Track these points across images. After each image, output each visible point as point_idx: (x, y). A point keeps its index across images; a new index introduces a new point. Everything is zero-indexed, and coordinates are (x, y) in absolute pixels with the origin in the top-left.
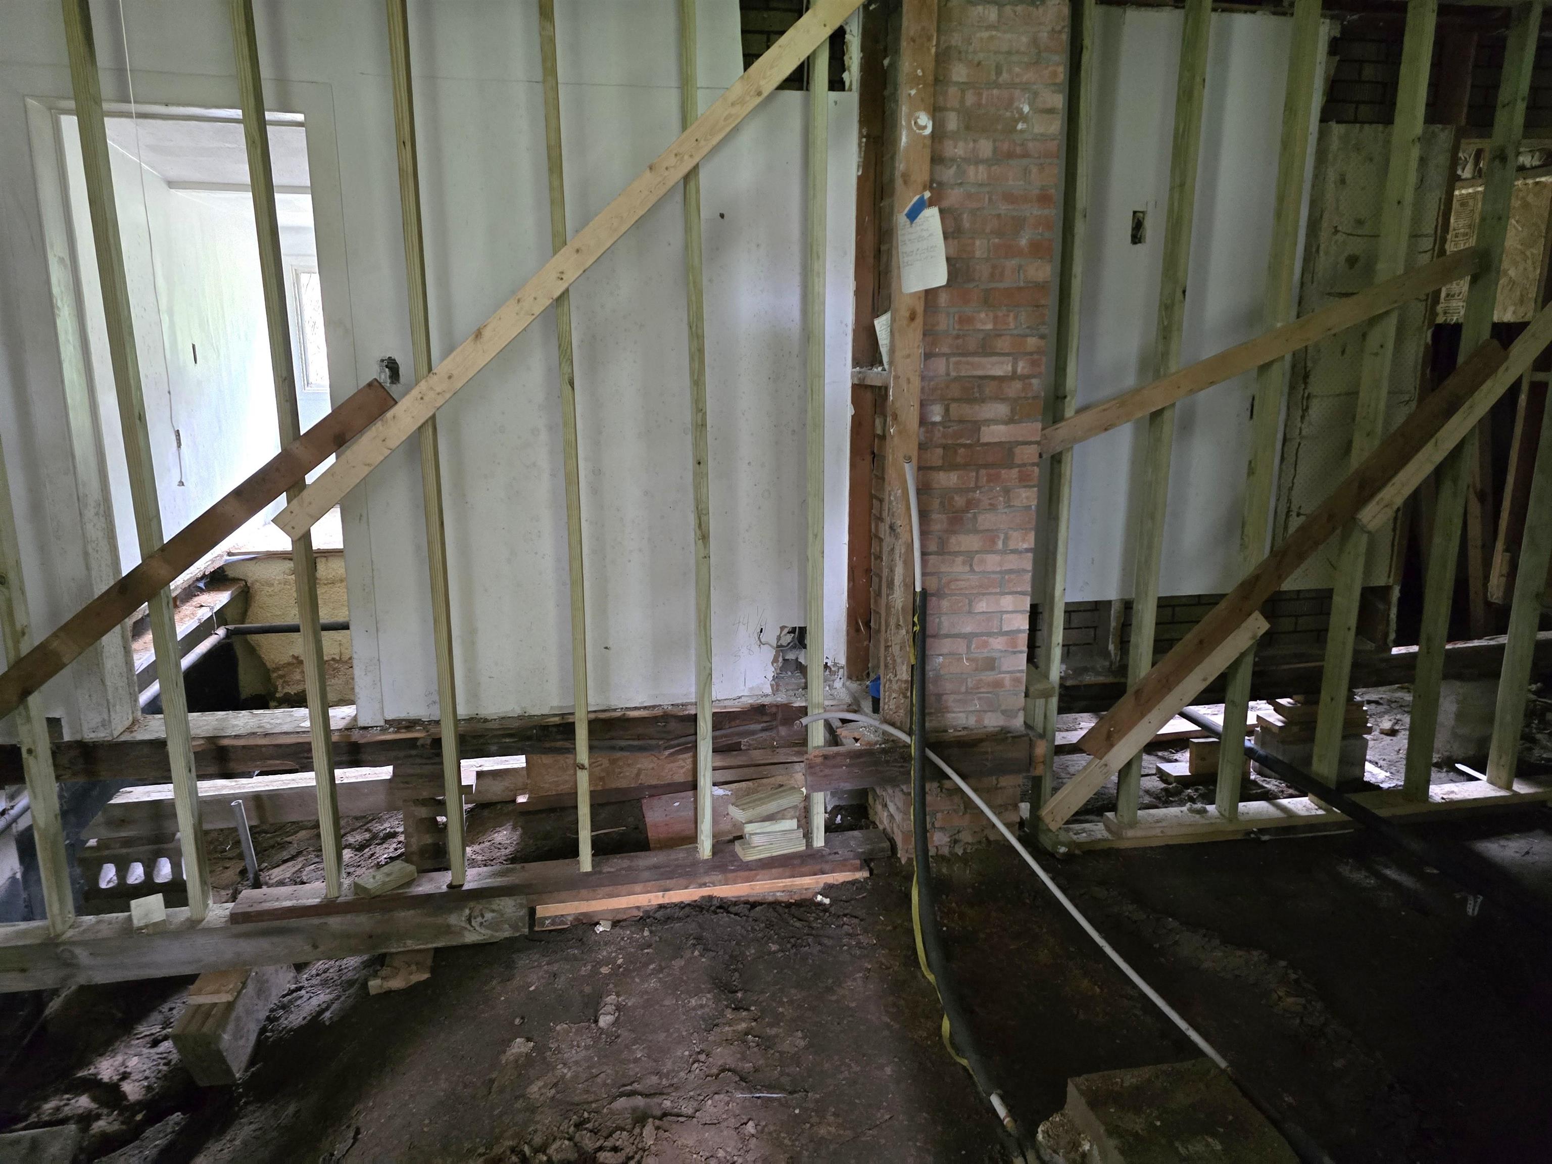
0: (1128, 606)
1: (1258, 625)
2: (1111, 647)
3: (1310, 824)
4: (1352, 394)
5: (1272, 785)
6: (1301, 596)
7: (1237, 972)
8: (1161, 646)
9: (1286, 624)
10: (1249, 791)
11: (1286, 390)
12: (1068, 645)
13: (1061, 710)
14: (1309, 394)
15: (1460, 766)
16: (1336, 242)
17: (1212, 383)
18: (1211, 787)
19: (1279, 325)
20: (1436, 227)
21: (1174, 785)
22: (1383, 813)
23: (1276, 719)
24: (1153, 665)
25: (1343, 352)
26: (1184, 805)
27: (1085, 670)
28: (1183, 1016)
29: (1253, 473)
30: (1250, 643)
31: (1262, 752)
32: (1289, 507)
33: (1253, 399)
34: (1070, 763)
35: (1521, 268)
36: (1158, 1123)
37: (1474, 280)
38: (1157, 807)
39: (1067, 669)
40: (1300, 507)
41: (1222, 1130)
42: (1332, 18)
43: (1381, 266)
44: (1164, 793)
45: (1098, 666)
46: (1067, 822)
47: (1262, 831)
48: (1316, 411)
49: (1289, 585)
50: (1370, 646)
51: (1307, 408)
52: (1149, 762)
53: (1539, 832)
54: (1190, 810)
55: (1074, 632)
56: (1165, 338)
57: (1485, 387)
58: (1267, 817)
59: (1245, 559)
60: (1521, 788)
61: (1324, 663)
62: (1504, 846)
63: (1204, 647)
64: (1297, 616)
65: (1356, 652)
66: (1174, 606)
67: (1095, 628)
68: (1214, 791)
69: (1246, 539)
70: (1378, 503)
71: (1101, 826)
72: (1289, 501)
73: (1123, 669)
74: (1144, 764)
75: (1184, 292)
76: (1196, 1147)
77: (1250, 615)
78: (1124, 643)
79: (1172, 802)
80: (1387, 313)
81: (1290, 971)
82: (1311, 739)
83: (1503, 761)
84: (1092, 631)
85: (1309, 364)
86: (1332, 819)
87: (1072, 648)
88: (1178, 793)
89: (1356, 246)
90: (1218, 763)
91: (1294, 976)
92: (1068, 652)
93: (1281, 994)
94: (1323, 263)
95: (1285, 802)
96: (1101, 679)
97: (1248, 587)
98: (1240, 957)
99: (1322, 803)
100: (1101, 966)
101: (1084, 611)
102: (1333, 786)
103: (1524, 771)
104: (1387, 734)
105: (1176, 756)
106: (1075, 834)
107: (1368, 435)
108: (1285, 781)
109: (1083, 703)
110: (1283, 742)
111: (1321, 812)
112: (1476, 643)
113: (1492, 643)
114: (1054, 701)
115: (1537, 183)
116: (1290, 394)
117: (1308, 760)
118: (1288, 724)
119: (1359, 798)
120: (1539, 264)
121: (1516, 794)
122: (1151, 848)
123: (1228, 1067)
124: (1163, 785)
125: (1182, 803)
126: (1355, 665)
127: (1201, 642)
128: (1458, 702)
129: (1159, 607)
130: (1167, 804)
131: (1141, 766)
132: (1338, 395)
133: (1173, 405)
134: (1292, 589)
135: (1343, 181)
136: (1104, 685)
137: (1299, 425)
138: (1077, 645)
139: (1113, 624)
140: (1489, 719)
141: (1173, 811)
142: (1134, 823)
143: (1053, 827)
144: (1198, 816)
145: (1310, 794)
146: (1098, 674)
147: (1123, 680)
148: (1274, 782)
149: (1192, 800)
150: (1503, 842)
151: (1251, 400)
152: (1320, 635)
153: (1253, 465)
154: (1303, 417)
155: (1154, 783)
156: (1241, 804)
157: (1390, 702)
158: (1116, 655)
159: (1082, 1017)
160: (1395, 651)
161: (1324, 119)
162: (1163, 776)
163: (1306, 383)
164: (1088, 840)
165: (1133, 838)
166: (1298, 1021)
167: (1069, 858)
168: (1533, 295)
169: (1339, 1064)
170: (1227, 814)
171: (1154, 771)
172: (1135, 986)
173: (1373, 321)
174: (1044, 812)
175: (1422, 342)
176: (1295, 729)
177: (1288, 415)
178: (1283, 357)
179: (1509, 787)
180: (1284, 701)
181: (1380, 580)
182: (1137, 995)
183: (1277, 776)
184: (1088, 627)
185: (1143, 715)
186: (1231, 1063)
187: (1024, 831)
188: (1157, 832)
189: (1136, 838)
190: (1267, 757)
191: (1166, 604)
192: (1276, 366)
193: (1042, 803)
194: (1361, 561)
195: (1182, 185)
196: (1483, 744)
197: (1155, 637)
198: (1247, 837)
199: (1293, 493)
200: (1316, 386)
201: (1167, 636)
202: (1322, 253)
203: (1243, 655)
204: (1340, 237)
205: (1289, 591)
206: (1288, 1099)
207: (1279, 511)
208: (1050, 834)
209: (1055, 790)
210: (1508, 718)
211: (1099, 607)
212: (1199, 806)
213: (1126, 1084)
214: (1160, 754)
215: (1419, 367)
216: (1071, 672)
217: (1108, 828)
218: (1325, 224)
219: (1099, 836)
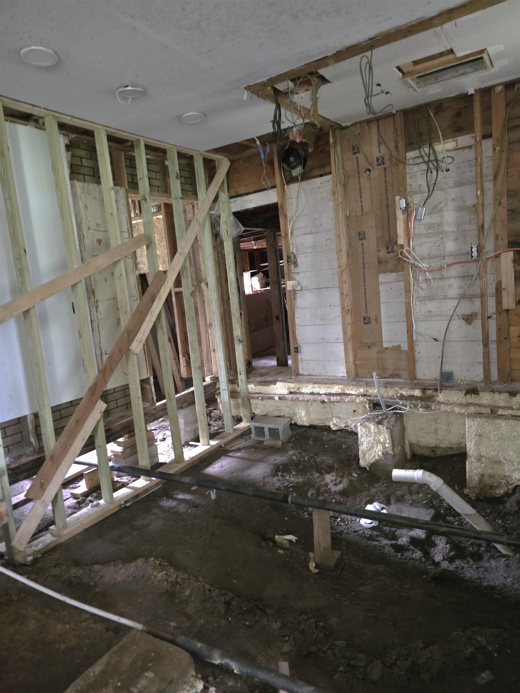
0: (36, 416)
1: (101, 406)
2: (32, 440)
3: (145, 490)
4: (115, 298)
5: (125, 479)
6: (116, 390)
7: (134, 575)
8: (58, 431)
9: (113, 405)
10: (116, 487)
11: (86, 299)
12: (8, 447)
13: (11, 483)
14: (97, 301)
15: (191, 443)
16: (90, 233)
17: (51, 295)
18: (99, 492)
19: (76, 266)
20: (128, 228)
21: (81, 498)
22: (171, 472)
23: (120, 449)
24: (56, 441)
25: (106, 281)
26: (88, 505)
27: (21, 456)
28: (115, 614)
29: (81, 336)
30: (100, 415)
31: (117, 466)
32: (101, 352)
33: (73, 304)
34: (24, 510)
35: (160, 250)
36: (119, 684)
37: (148, 247)
38: (75, 513)
39: (10, 458)
40: (106, 351)
41: (150, 665)
42: (64, 135)
43: (112, 241)
44: (77, 504)
45: (28, 452)
46: (29, 543)
47: (126, 502)
48: (101, 307)
49: (110, 386)
50: (148, 404)
51: (97, 306)
52: (66, 493)
53: (223, 457)
54: (92, 507)
55: (9, 439)
56: (21, 274)
57: (162, 289)
58: (127, 494)
59: (88, 377)
60: (213, 443)
61: (133, 417)
62: (214, 468)
63: (80, 423)
64: (116, 400)
65: (144, 408)
66: (60, 410)
67: (21, 432)
68: (101, 493)
69: (86, 368)
70: (137, 341)
71: (49, 535)
72: (101, 349)
73: (41, 449)
74: (64, 494)
75: (25, 251)
76: (143, 683)
77: (96, 402)
78: (39, 436)
79: (82, 507)
80: (119, 260)
81: (156, 561)
82: (136, 453)
83: (204, 435)
84: (20, 435)
85: (93, 287)
86: (153, 483)
87: (10, 447)
88: (84, 501)
89: (100, 236)
90: (99, 479)
91: (158, 562)
92: (9, 450)
93: (155, 574)
94: (87, 242)
95: (131, 485)
96: (31, 458)
97: (93, 389)
98: (133, 566)
99: (147, 478)
100: (66, 612)
101: (12, 425)
102: (149, 469)
103: (212, 436)
104: (162, 441)
105: (79, 484)
106: (35, 547)
107: (125, 313)
108: (130, 475)
109: (24, 475)
110: (125, 458)
111: (148, 482)
112: (184, 393)
113: (189, 391)
114: (6, 478)
115: (157, 218)
116: (88, 300)
117: (137, 462)
118: (125, 450)
119: (160, 470)
120: (166, 248)
121: (212, 446)
122: (78, 534)
123: (143, 627)
124: (75, 501)
125: (87, 505)
126: (145, 414)
127: (77, 422)
128: (184, 418)
129: (53, 412)
130: (80, 509)
131: (62, 496)
132: (109, 299)
133: (34, 307)
134: (111, 388)
135: (86, 207)
136: (33, 461)
137: (96, 314)
138: (13, 445)
139: (30, 427)
140: (196, 421)
141: (84, 510)
142: (65, 526)
143: (21, 548)
144: (96, 508)
145: (141, 476)
146: (28, 456)
147: (43, 455)
148: (125, 478)
149: (91, 501)
150: (213, 466)
151: (72, 304)
152: (128, 405)
153: (80, 332)
154: (97, 311)
155: (71, 502)
156: (114, 494)
157: (159, 428)
158: (36, 443)
159: (62, 647)
160: (158, 404)
161: (71, 179)
162: (74, 496)
163: (94, 295)
164: (43, 546)
165: (67, 534)
166: (166, 583)
167: (35, 561)
168: (167, 260)
169: (187, 593)
170: (109, 501)
171: (70, 496)
172: (86, 612)
173: (115, 263)
174: (15, 543)
175: (135, 275)
176: (128, 450)
177: (90, 310)
178: (81, 281)
179: (209, 445)
180: (121, 440)
181: (145, 376)
182: (89, 616)
183: (126, 474)
184: (17, 433)
185: (57, 468)
186: (144, 624)
187: (5, 559)
188: (79, 525)
189: (69, 533)
190: (119, 467)
191: (56, 410)
192: (79, 286)
193: (12, 537)
194: (136, 367)
195: (10, 198)
196: (196, 431)
197: (54, 428)
198: (121, 508)
199: (101, 345)
200: (99, 296)
201: (59, 426)
202: (86, 238)
203: (98, 422)
204: (91, 231)
205: (110, 389)
206: (173, 624)
207: (97, 354)
208: (21, 553)
209: (17, 529)
210: (202, 418)
211: (20, 421)
212: (95, 503)
213: (97, 673)
214: (71, 486)
215: (137, 286)
216: (12, 460)
217: (53, 535)
218: (83, 225)
219: (49, 541)
